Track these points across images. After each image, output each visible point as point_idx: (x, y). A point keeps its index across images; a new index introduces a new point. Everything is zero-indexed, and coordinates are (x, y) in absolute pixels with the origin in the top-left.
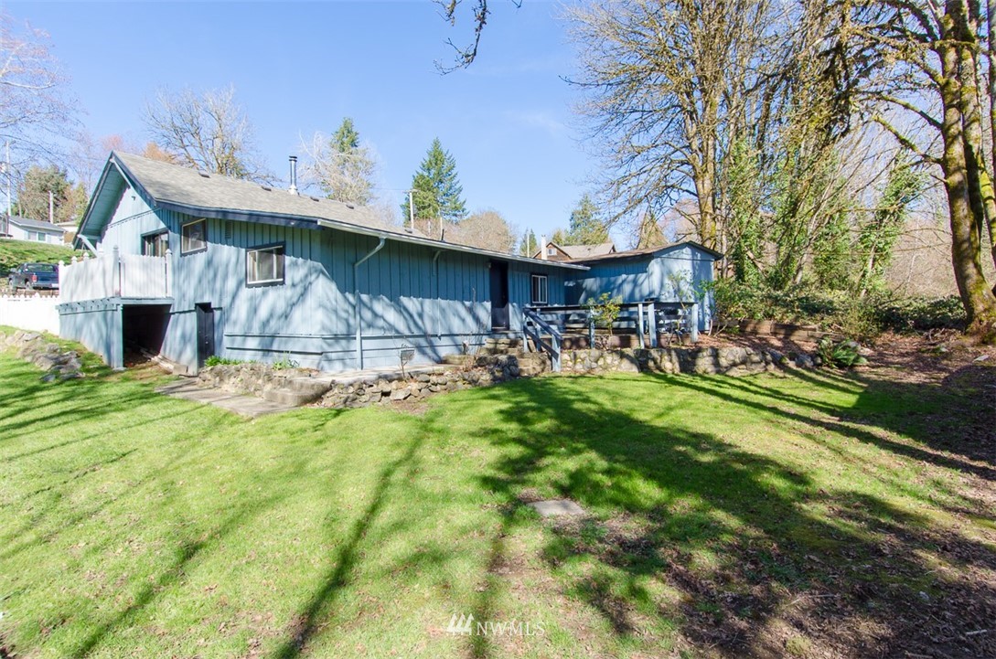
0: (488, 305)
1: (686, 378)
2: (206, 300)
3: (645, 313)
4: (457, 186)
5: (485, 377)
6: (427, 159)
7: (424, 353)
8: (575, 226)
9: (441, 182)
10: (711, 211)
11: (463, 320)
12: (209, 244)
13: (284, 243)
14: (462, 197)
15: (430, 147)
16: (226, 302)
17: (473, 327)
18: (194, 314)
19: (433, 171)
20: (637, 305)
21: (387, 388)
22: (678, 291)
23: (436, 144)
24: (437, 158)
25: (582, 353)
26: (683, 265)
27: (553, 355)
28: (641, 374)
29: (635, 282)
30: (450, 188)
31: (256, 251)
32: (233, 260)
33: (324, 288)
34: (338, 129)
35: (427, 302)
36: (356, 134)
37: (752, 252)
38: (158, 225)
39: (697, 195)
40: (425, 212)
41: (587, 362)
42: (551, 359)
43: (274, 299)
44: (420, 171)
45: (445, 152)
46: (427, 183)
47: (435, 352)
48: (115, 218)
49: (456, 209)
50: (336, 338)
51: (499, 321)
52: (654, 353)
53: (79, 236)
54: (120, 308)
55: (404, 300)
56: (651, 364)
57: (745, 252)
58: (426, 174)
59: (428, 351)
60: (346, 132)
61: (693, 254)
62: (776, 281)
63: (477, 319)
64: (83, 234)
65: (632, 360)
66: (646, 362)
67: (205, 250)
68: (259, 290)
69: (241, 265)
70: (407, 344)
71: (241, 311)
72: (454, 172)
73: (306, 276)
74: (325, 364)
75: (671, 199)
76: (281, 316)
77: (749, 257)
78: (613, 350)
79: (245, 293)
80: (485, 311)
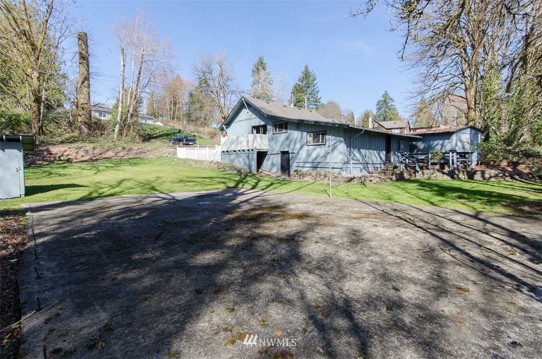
0: (384, 152)
1: (470, 180)
2: (286, 150)
3: (453, 156)
4: (317, 90)
5: (394, 178)
6: (302, 76)
7: (366, 170)
8: (379, 109)
9: (308, 87)
10: (473, 107)
11: (377, 158)
12: (288, 130)
13: (326, 131)
14: (319, 95)
15: (303, 70)
16: (296, 151)
17: (379, 161)
18: (280, 155)
19: (304, 82)
20: (449, 153)
21: (371, 179)
22: (464, 148)
23: (306, 68)
24: (307, 75)
25: (426, 171)
26: (466, 136)
27: (416, 171)
28: (451, 180)
29: (442, 145)
30: (313, 91)
31: (312, 134)
32: (299, 138)
33: (342, 147)
34: (256, 62)
35: (367, 151)
36: (265, 64)
37: (494, 126)
38: (260, 123)
39: (466, 99)
40: (300, 103)
41: (429, 175)
42: (415, 173)
43: (320, 151)
44: (298, 83)
45: (311, 72)
46: (302, 89)
47: (368, 169)
48: (237, 120)
49: (316, 102)
50: (345, 163)
51: (388, 158)
52: (456, 172)
53: (223, 126)
54: (256, 153)
55: (361, 150)
56: (456, 176)
57: (490, 126)
58: (301, 84)
59: (367, 169)
60: (260, 64)
61: (471, 131)
62: (508, 141)
63: (381, 158)
64: (225, 125)
65: (448, 175)
66: (453, 175)
67: (287, 132)
68: (312, 147)
69: (304, 138)
70: (361, 166)
71: (303, 155)
72: (315, 82)
73: (335, 143)
74: (342, 171)
75: (450, 100)
76: (323, 156)
77: (493, 129)
78: (438, 171)
79: (305, 148)
80: (383, 154)
